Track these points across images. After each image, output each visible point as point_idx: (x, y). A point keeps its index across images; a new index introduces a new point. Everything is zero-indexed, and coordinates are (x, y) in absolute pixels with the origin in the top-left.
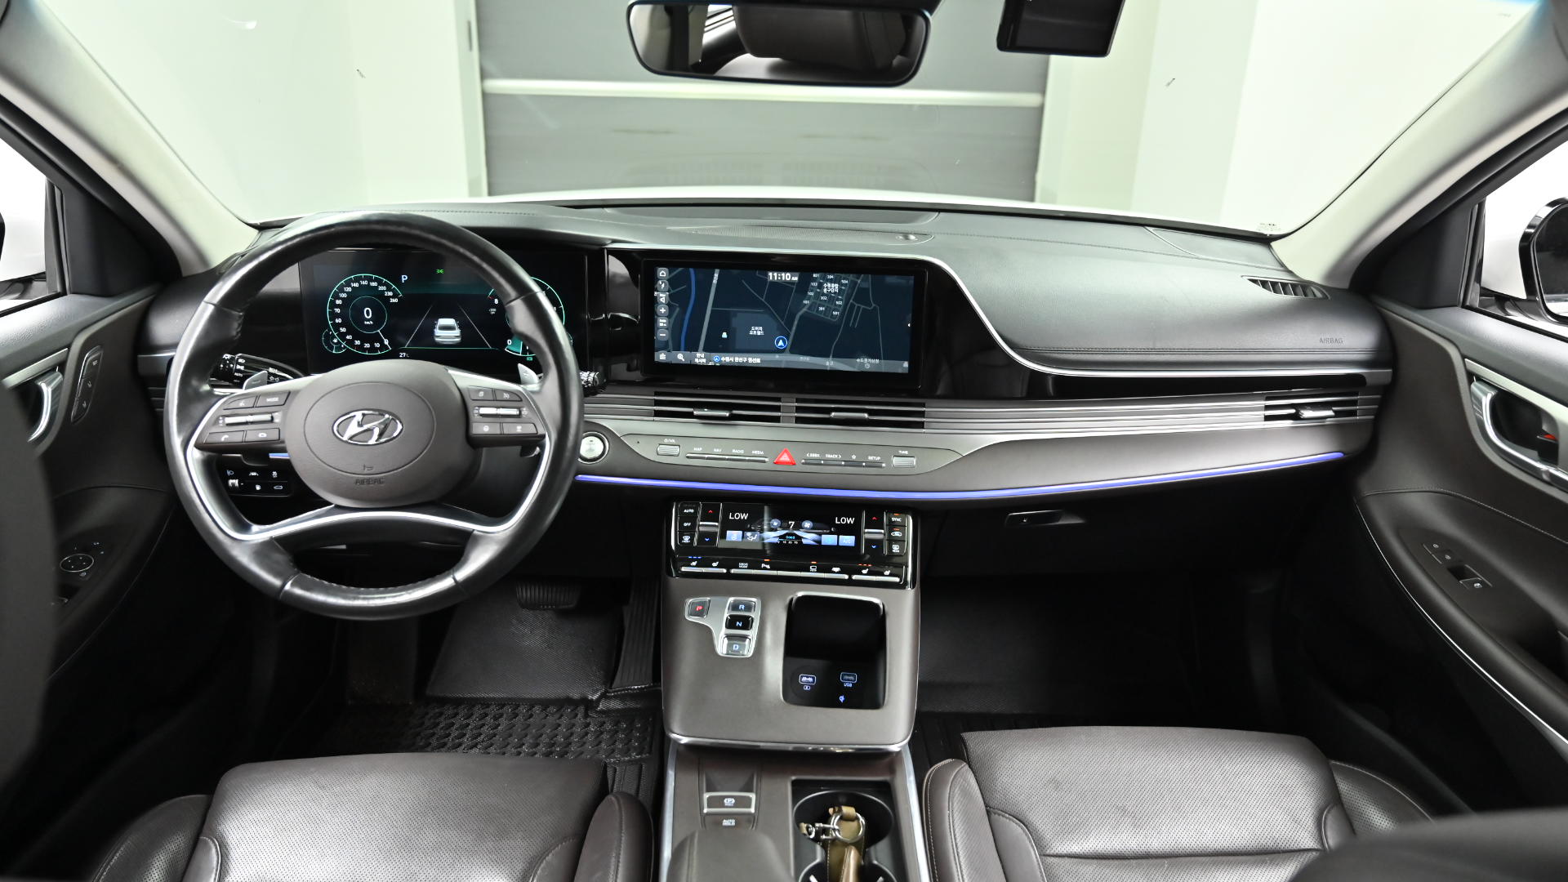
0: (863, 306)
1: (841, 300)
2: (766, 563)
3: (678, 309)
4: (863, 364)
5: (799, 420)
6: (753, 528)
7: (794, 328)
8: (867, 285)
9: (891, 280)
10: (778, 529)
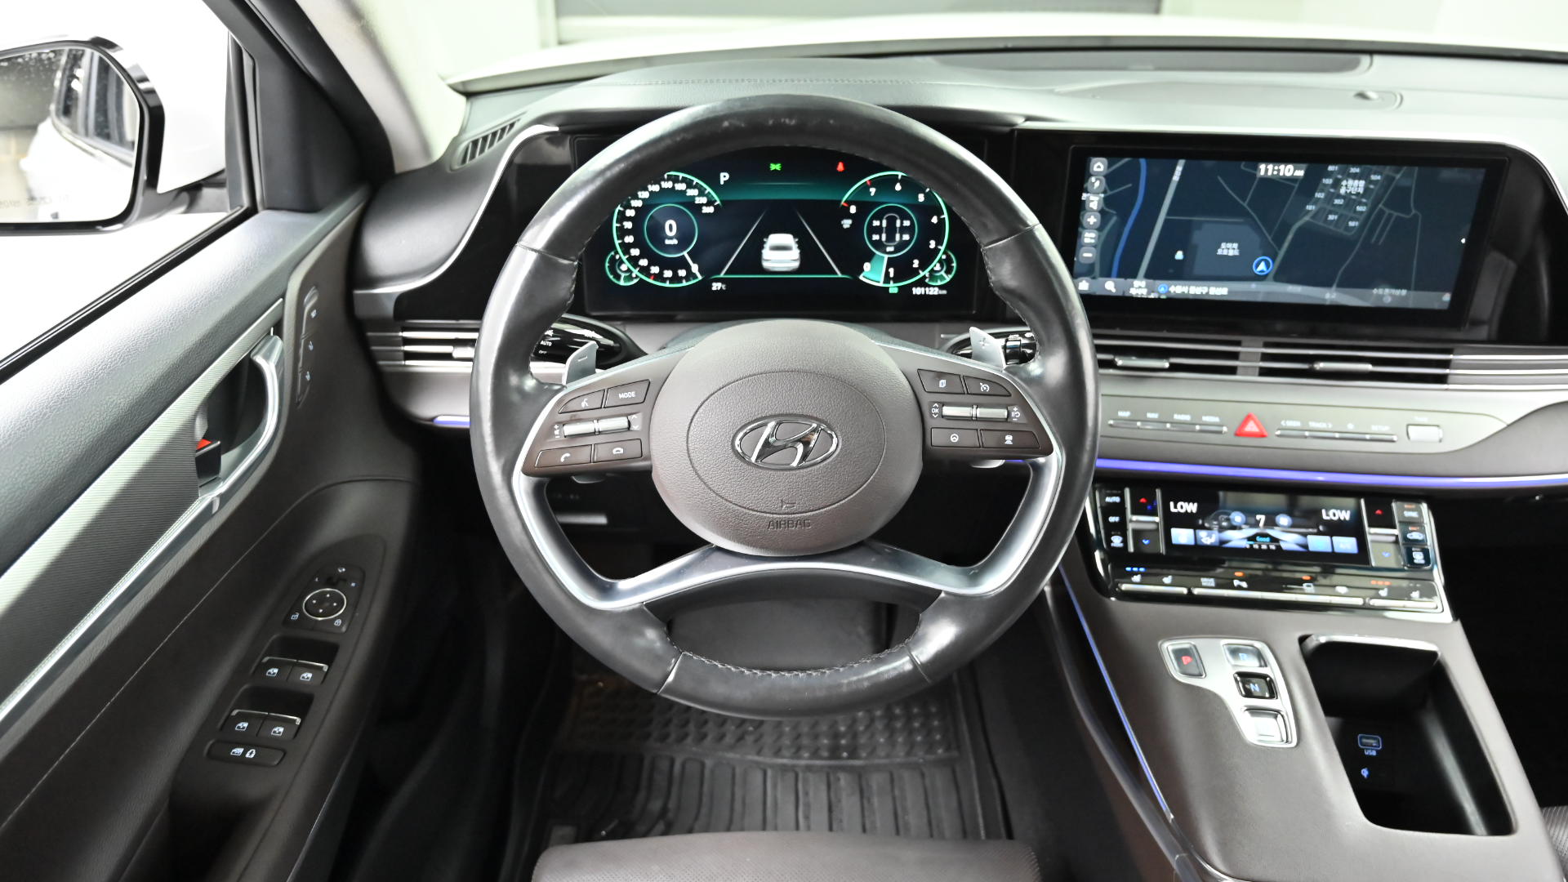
0: (1396, 214)
1: (1365, 204)
2: (1241, 579)
3: (1114, 219)
4: (1382, 296)
5: (1265, 372)
6: (1206, 525)
7: (1286, 245)
8: (1411, 182)
9: (1447, 174)
10: (1244, 526)
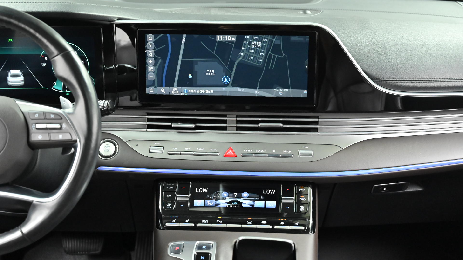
0: (277, 56)
1: (263, 52)
2: (220, 219)
3: (160, 61)
4: (278, 92)
5: (238, 129)
6: (210, 198)
7: (234, 70)
8: (280, 42)
9: (294, 38)
10: (227, 198)
